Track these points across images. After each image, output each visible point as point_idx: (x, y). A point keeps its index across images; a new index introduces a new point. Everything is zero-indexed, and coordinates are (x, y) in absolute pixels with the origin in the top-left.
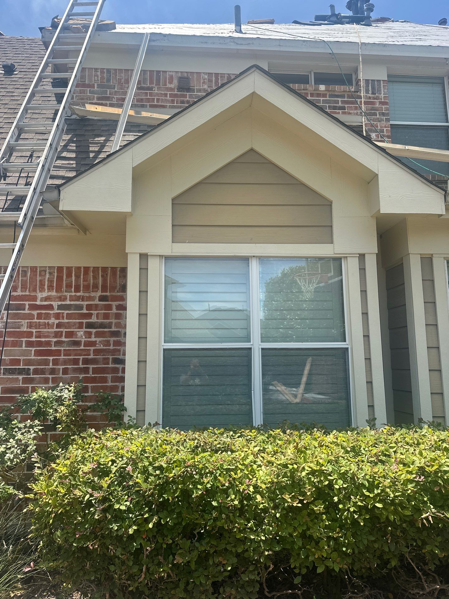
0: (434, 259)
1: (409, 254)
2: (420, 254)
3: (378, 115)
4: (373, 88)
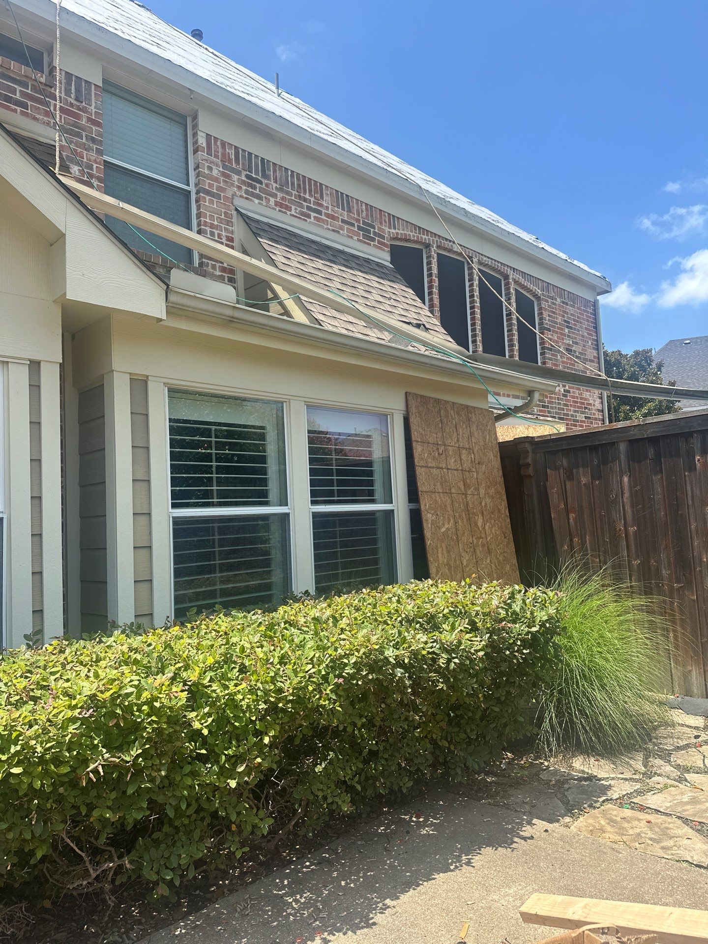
0: (150, 384)
1: (113, 371)
2: (130, 373)
3: (84, 138)
4: (78, 91)
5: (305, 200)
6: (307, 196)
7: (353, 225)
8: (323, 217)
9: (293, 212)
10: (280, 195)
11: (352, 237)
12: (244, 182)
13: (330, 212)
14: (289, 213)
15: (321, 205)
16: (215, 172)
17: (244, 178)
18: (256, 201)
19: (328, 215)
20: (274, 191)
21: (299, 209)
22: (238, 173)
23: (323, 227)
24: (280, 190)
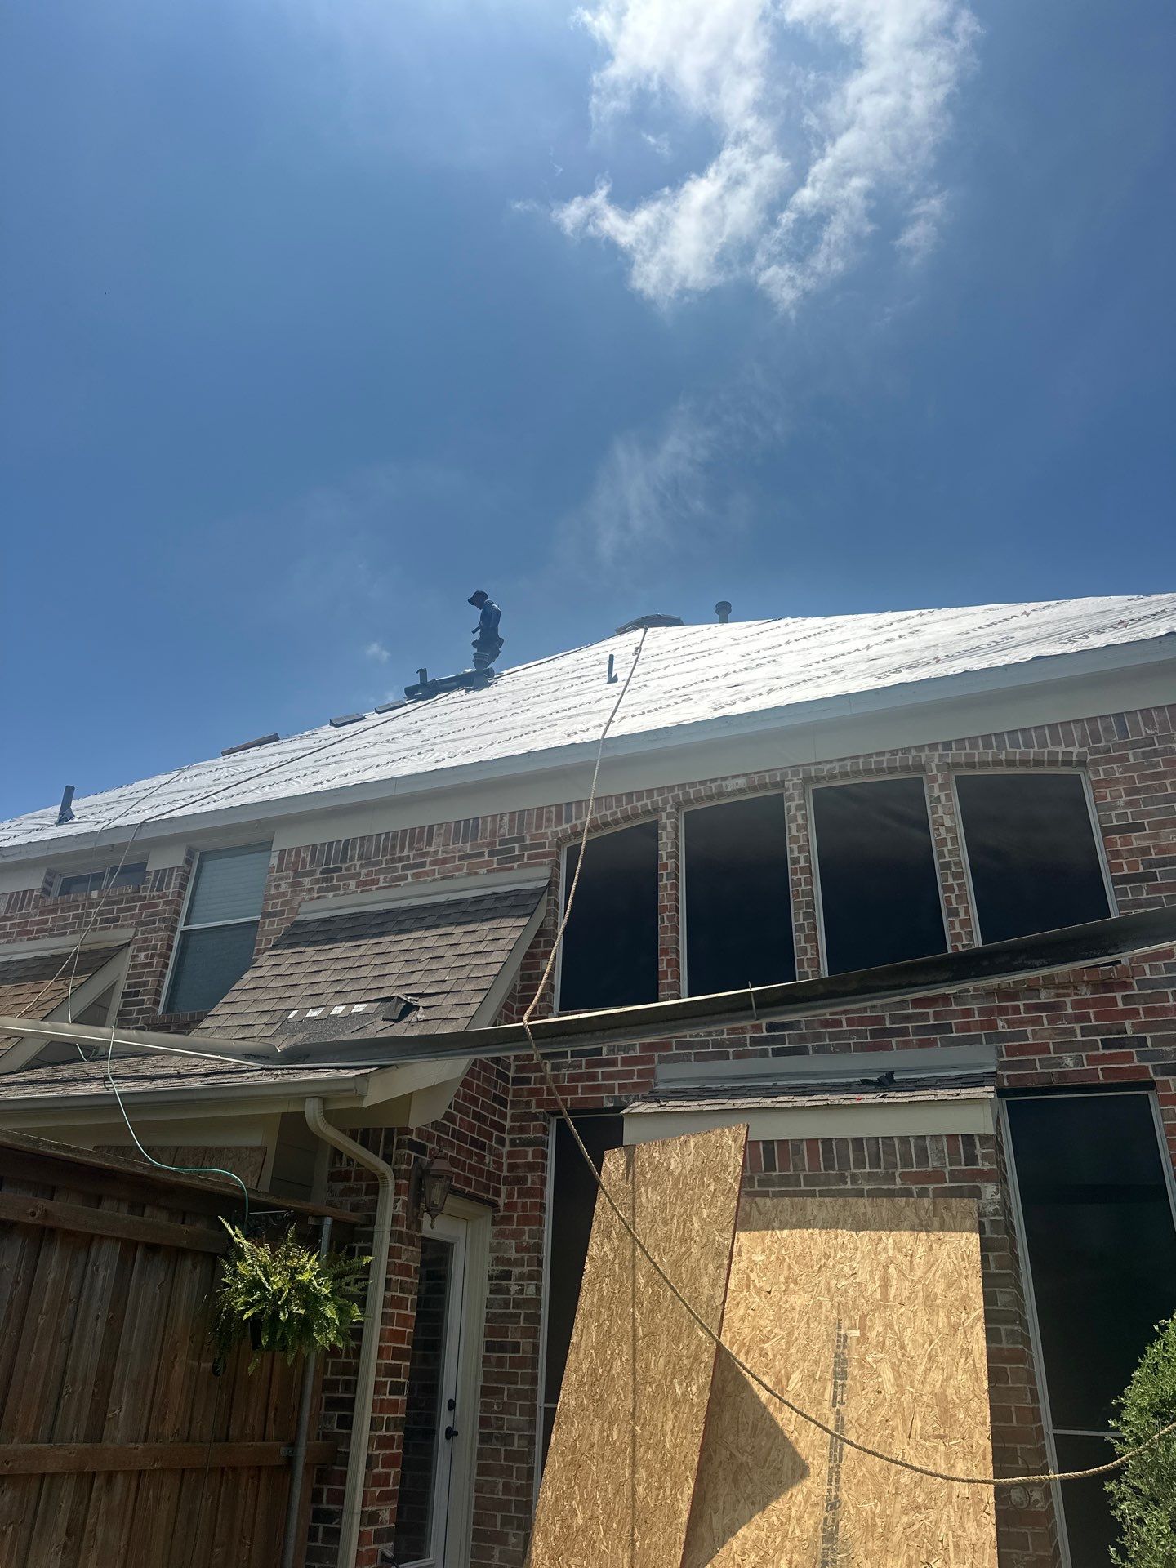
3: (157, 923)
4: (162, 881)
5: (401, 859)
6: (406, 853)
7: (481, 854)
8: (428, 868)
9: (381, 884)
10: (363, 872)
11: (476, 873)
12: (317, 881)
13: (440, 856)
14: (374, 888)
15: (427, 854)
16: (284, 886)
17: (318, 876)
18: (331, 894)
19: (434, 863)
20: (358, 871)
21: (389, 876)
22: (312, 873)
23: (425, 882)
24: (368, 864)
